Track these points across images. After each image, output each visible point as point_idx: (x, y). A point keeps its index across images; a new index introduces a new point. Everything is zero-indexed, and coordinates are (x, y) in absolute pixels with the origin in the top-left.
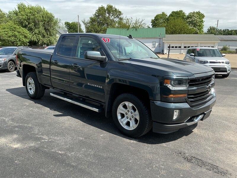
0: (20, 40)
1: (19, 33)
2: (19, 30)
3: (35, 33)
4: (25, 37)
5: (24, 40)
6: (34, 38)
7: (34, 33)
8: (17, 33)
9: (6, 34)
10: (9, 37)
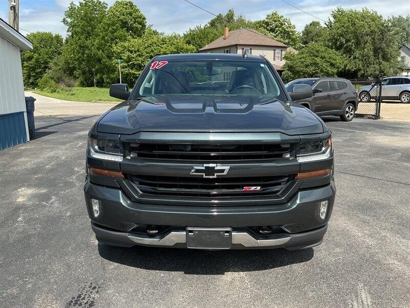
0: (322, 71)
1: (323, 59)
2: (323, 54)
3: (355, 58)
4: (332, 65)
5: (328, 70)
6: (351, 67)
7: (352, 57)
8: (318, 60)
9: (302, 62)
10: (307, 66)
